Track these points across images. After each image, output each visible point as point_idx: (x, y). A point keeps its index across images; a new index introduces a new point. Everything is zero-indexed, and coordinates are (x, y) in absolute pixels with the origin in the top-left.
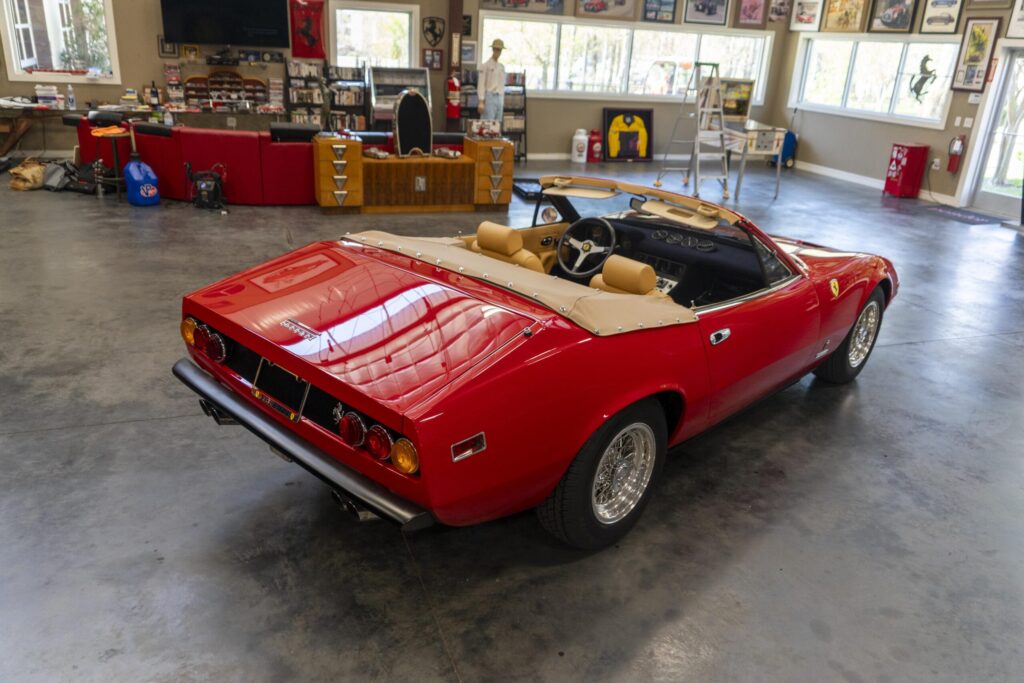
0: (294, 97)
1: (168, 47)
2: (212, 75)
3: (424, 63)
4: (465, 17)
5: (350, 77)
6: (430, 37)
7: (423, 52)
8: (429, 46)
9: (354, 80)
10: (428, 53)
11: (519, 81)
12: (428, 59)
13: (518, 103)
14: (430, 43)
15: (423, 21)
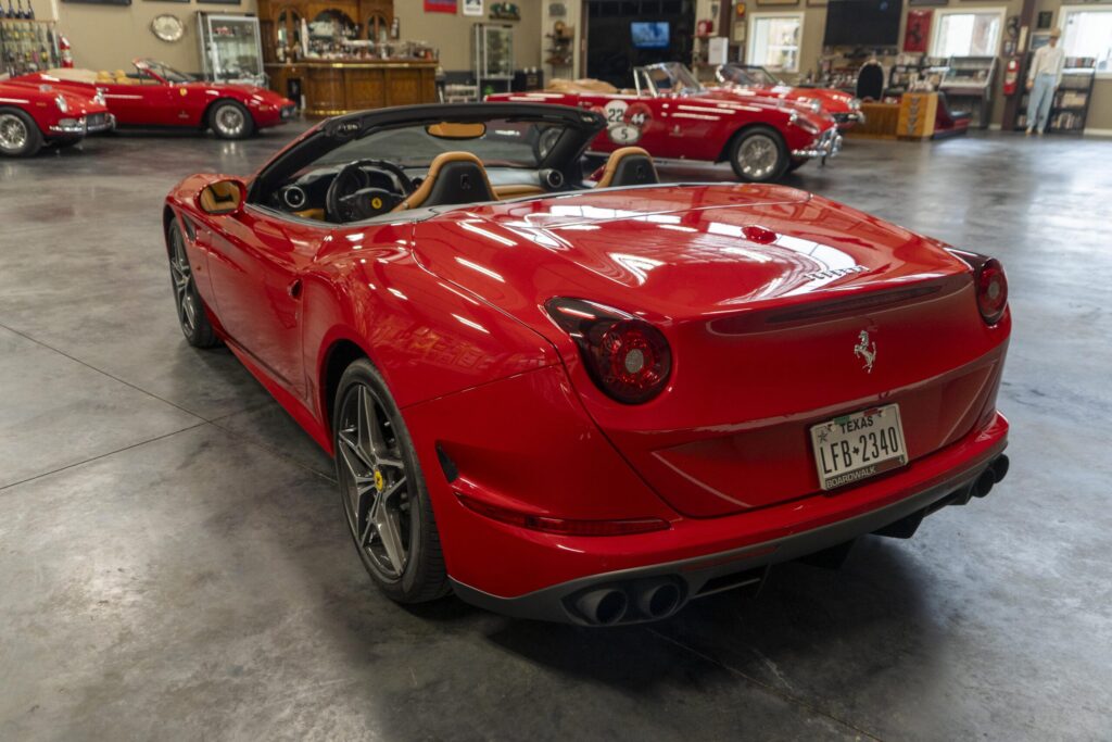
0: (896, 79)
1: (828, 48)
2: (850, 65)
3: (1003, 52)
4: (1046, 13)
5: (938, 64)
6: (1012, 31)
7: (1004, 43)
8: (1008, 37)
9: (941, 66)
10: (1008, 44)
11: (1086, 63)
12: (1008, 49)
13: (1084, 83)
14: (1011, 36)
15: (1008, 19)
